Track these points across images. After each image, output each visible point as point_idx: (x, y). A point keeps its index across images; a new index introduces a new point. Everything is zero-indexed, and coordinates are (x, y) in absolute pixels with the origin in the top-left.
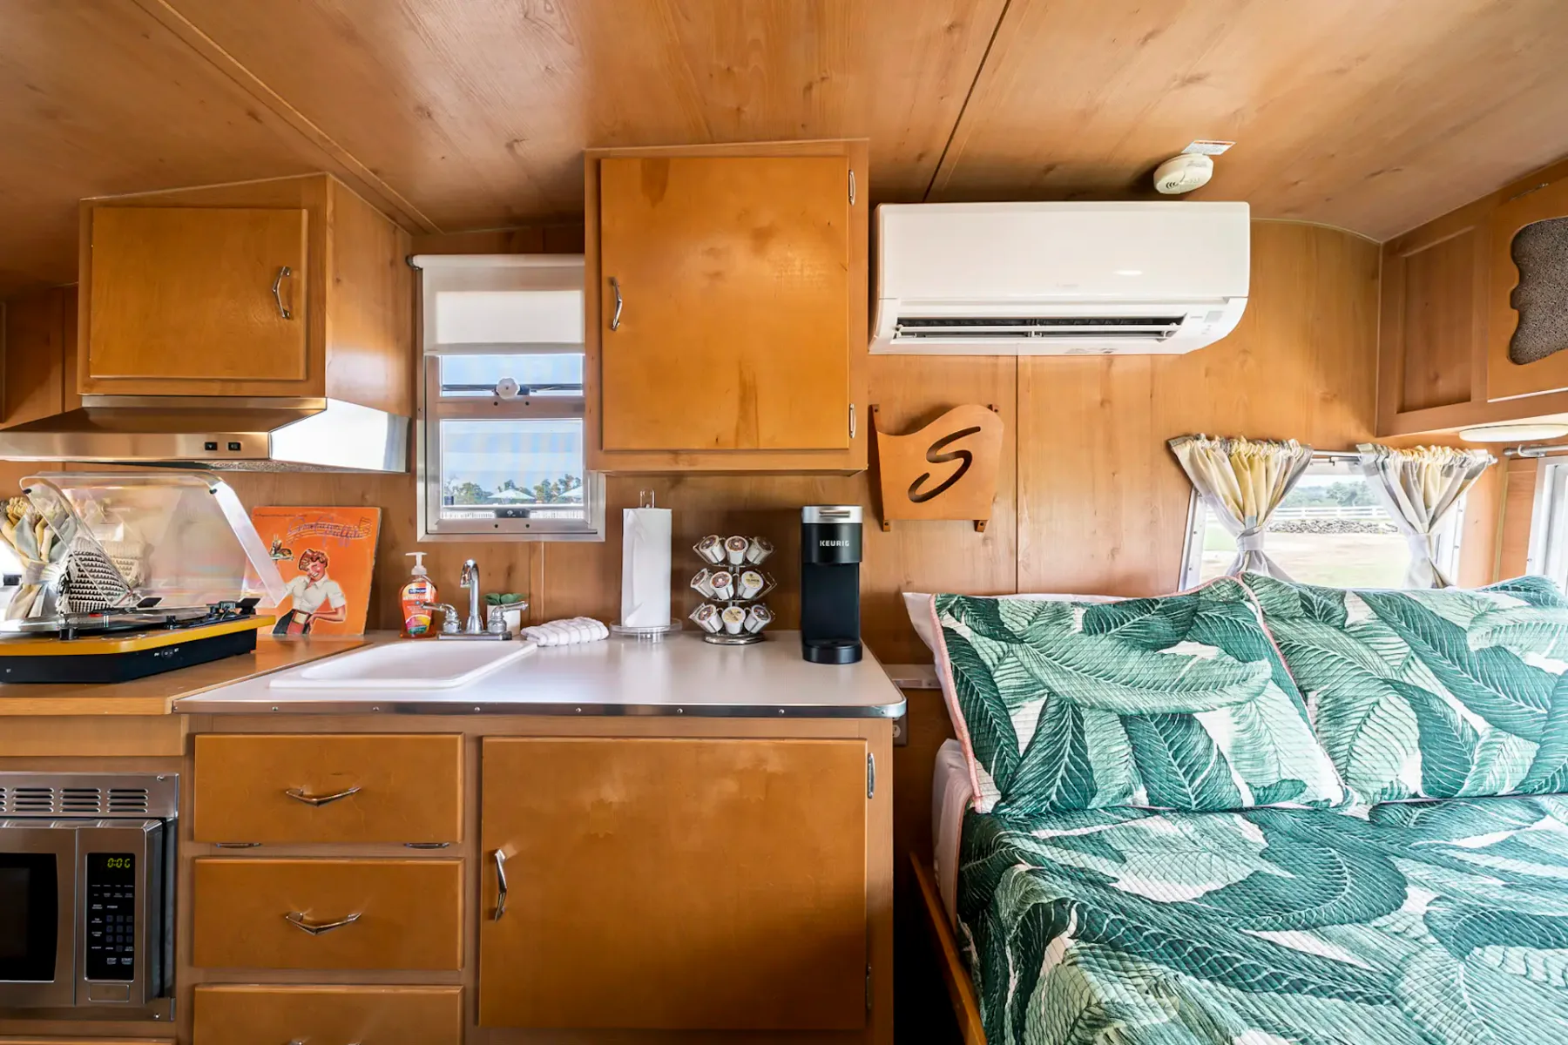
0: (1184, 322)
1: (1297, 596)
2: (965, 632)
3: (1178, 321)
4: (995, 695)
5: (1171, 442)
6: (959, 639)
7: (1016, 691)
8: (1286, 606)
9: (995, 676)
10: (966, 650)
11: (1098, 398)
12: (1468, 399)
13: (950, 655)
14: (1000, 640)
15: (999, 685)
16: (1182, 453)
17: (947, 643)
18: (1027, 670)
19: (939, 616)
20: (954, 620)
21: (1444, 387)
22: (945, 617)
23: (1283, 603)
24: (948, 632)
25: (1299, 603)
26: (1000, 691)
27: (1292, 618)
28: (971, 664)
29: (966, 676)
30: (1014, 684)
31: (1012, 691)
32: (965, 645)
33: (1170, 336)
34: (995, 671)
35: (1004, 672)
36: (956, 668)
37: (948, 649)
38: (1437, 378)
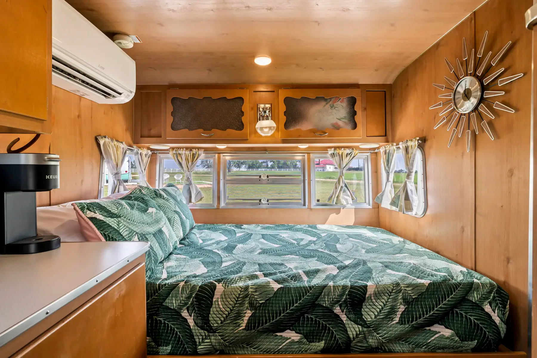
0: (122, 95)
1: (153, 191)
2: (101, 217)
3: (120, 94)
4: (124, 239)
5: (97, 137)
6: (100, 221)
7: (129, 235)
8: (151, 194)
9: (121, 232)
10: (105, 225)
11: (77, 114)
12: (161, 137)
13: (98, 229)
14: (114, 218)
15: (124, 235)
16: (102, 142)
17: (94, 224)
18: (127, 227)
19: (84, 213)
20: (93, 213)
21: (153, 132)
22: (87, 213)
23: (150, 194)
24: (91, 219)
25: (154, 193)
26: (125, 237)
27: (154, 198)
28: (110, 230)
29: (110, 235)
30: (127, 233)
31: (128, 236)
32: (103, 223)
33: (114, 98)
34: (120, 230)
35: (122, 229)
36: (104, 234)
37: (96, 227)
38: (151, 130)
